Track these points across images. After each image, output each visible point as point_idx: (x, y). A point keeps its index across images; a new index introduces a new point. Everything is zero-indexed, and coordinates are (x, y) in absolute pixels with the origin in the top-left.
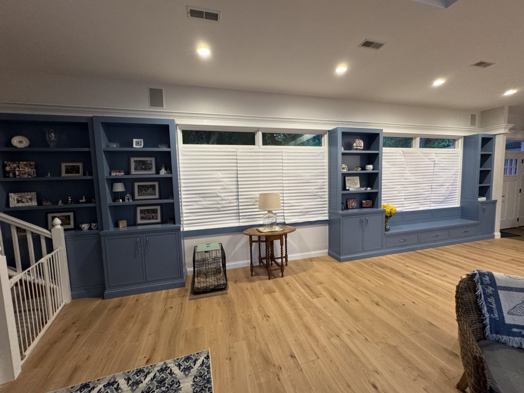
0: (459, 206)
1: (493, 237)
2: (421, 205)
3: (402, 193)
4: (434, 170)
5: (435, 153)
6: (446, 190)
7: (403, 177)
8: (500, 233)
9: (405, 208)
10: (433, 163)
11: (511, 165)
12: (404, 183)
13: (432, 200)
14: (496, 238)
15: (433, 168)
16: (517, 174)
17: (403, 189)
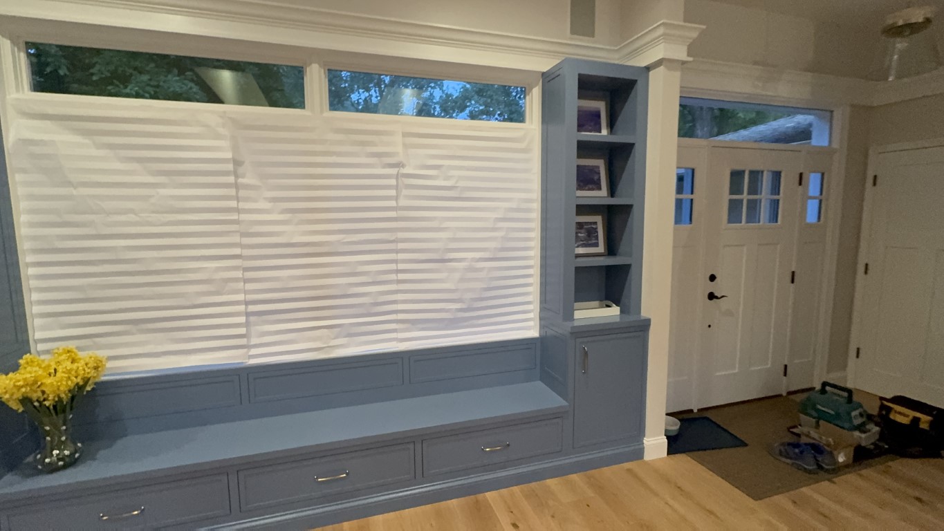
1: (638, 454)
2: (348, 335)
3: (237, 292)
4: (396, 198)
7: (235, 227)
8: (664, 441)
9: (253, 351)
13: (401, 316)
17: (239, 274)
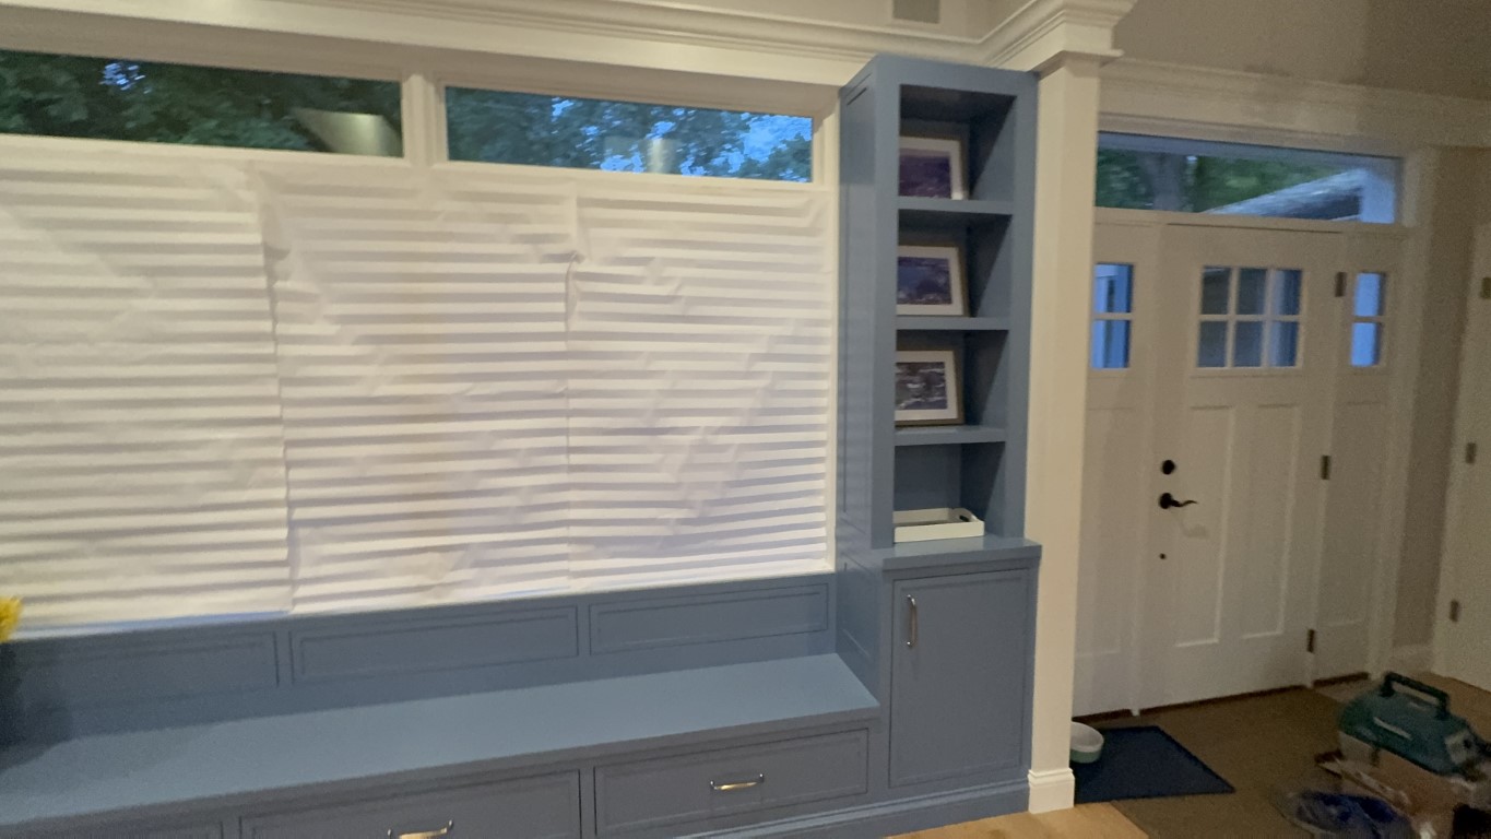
0: (825, 565)
1: (1018, 801)
2: (478, 564)
3: (272, 484)
4: (566, 317)
5: (583, 203)
6: (688, 466)
7: (270, 368)
8: (1069, 776)
9: (303, 591)
10: (560, 268)
11: (1250, 303)
12: (291, 413)
13: (575, 531)
14: (1037, 806)
15: (560, 307)
16: (1299, 364)
17: (277, 452)
